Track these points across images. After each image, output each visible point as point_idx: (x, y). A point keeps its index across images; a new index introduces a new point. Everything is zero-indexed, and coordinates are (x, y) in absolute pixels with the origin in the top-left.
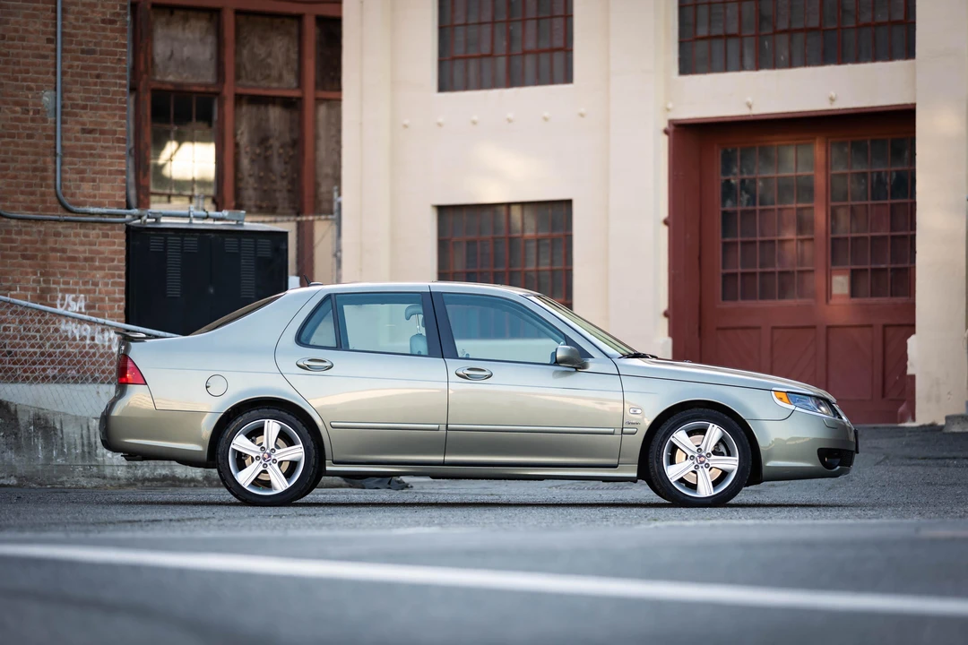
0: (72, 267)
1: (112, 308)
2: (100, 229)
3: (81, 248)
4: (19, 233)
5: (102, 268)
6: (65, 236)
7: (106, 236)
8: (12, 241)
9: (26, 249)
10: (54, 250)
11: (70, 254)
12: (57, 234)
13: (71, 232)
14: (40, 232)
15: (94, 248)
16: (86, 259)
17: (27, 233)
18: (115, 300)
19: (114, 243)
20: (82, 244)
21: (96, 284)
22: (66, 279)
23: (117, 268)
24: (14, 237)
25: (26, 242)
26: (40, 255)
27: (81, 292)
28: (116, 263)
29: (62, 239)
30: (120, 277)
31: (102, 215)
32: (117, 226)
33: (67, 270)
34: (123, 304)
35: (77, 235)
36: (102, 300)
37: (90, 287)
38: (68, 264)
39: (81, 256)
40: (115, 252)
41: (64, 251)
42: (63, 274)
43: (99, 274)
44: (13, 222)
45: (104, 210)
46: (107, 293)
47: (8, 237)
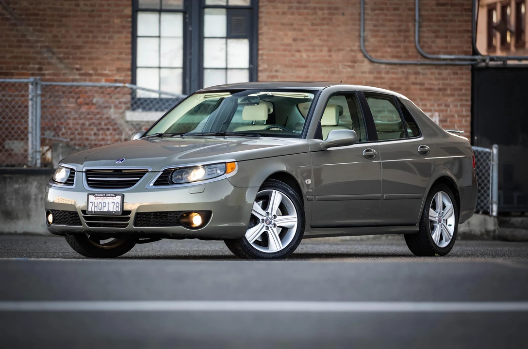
0: (429, 95)
1: (460, 122)
2: (451, 69)
3: (435, 82)
4: (388, 73)
5: (452, 95)
6: (423, 74)
7: (456, 73)
8: (382, 78)
9: (393, 84)
10: (414, 84)
11: (427, 86)
12: (417, 73)
13: (428, 71)
14: (403, 72)
15: (446, 82)
16: (440, 90)
17: (393, 73)
18: (463, 116)
19: (462, 79)
20: (437, 79)
21: (447, 106)
22: (424, 102)
23: (465, 95)
24: (383, 75)
25: (393, 79)
26: (403, 87)
27: (436, 111)
28: (464, 91)
29: (421, 76)
30: (466, 100)
31: (452, 60)
32: (464, 67)
33: (425, 97)
34: (469, 119)
35: (432, 74)
36: (453, 116)
37: (443, 108)
38: (425, 93)
39: (436, 87)
40: (463, 84)
41: (422, 84)
42: (422, 100)
43: (450, 100)
44: (383, 66)
45: (452, 57)
46: (457, 112)
47: (379, 75)
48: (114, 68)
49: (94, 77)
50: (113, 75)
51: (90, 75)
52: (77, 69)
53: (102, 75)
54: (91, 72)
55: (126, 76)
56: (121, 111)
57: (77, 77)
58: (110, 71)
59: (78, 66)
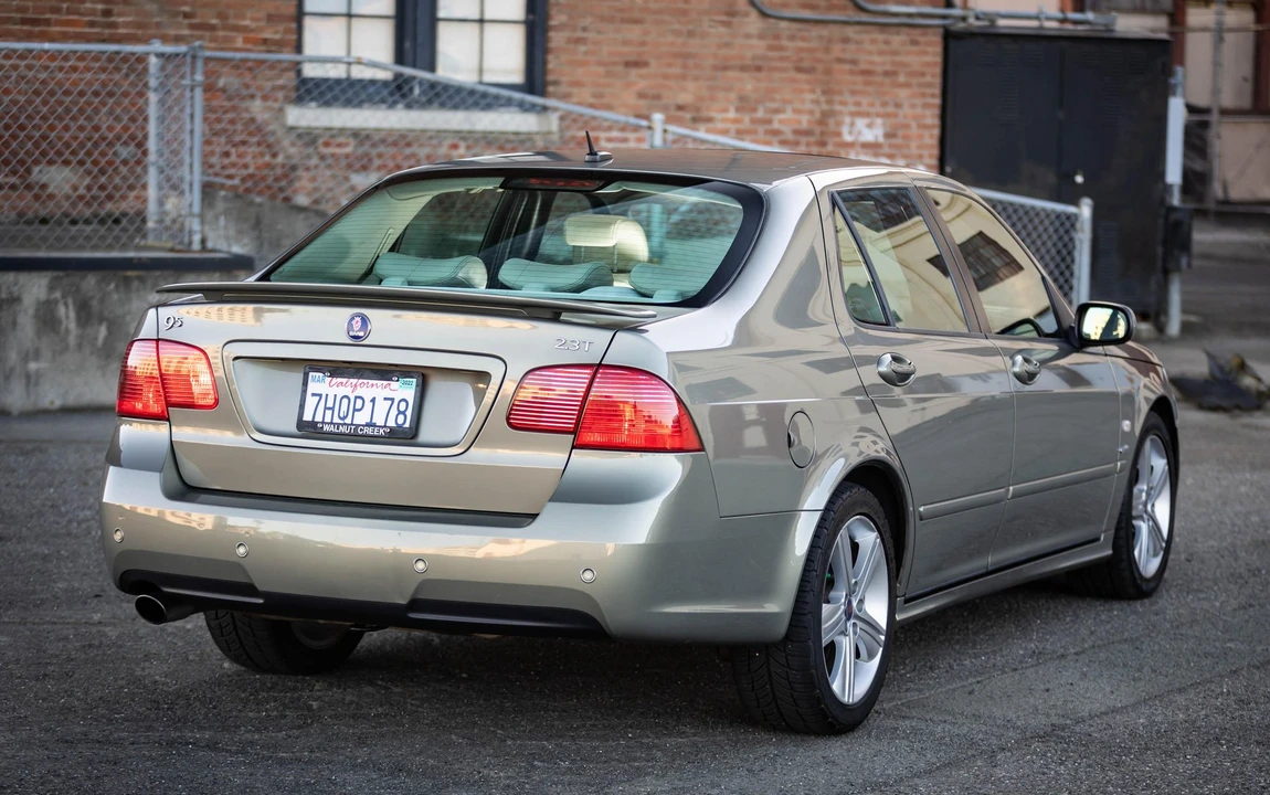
0: (866, 83)
1: (921, 137)
2: (908, 34)
3: (877, 59)
4: (792, 38)
5: (907, 85)
6: (858, 43)
7: (914, 43)
8: (781, 48)
9: (801, 60)
10: (840, 61)
11: (863, 66)
12: (846, 40)
13: (866, 37)
14: (821, 37)
15: (898, 59)
16: (886, 74)
17: (803, 39)
18: (925, 127)
19: (925, 53)
20: (881, 53)
21: (898, 105)
22: (858, 98)
23: (929, 85)
24: (785, 43)
25: (800, 50)
26: (820, 67)
27: (878, 115)
28: (928, 79)
29: (852, 47)
30: (933, 96)
31: (910, 15)
32: (930, 31)
33: (859, 87)
34: (936, 132)
35: (873, 41)
36: (907, 126)
37: (890, 109)
38: (859, 79)
39: (879, 69)
40: (928, 64)
41: (854, 62)
42: (853, 93)
43: (903, 93)
44: (784, 24)
45: (912, 10)
46: (915, 117)
47: (776, 43)
48: (262, 14)
49: (221, 33)
50: (260, 30)
51: (213, 28)
52: (186, 15)
53: (237, 28)
54: (214, 21)
55: (287, 31)
56: (276, 105)
57: (186, 32)
58: (253, 20)
59: (186, 9)
